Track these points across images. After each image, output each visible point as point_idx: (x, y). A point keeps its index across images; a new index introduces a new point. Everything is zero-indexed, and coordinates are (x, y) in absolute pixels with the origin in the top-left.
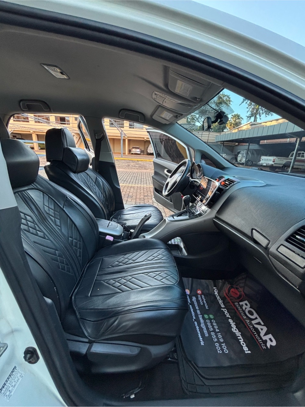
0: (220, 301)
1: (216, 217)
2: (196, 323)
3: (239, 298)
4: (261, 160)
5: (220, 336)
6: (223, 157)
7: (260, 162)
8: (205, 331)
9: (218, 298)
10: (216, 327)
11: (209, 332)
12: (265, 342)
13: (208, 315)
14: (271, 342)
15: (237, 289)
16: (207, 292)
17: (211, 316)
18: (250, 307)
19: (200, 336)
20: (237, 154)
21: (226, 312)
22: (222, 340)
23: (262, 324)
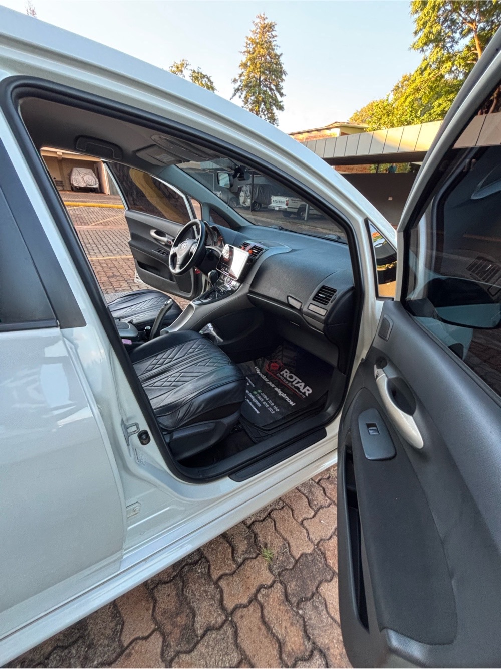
0: (264, 377)
1: (250, 292)
2: (248, 400)
3: (279, 369)
4: (272, 201)
5: (270, 402)
6: (219, 196)
7: (271, 205)
8: (258, 403)
9: (261, 375)
10: (266, 397)
11: (261, 403)
12: (304, 393)
13: (257, 391)
14: (308, 391)
15: (276, 362)
16: (250, 373)
17: (259, 391)
18: (290, 373)
19: (254, 408)
20: (238, 191)
21: (271, 384)
22: (272, 404)
23: (300, 381)
